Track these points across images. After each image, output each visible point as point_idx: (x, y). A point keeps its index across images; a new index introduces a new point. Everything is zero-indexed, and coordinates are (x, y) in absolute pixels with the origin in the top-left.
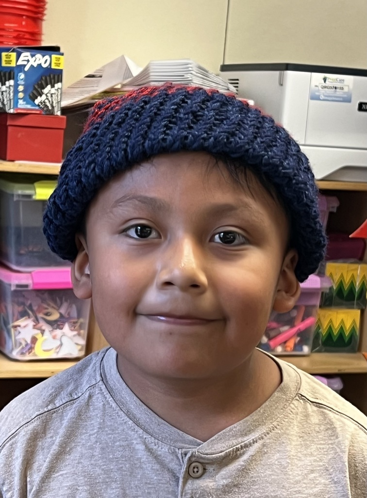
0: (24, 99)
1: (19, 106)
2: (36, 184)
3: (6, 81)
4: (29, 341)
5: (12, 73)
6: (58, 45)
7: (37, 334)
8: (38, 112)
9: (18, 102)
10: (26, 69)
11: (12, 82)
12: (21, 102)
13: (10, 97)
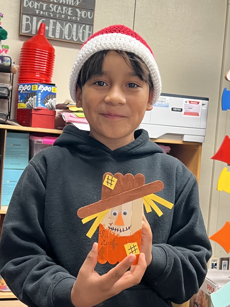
0: (41, 103)
1: (38, 106)
3: (33, 96)
5: (36, 93)
6: (55, 83)
8: (46, 109)
9: (38, 104)
10: (42, 92)
11: (36, 96)
13: (35, 102)
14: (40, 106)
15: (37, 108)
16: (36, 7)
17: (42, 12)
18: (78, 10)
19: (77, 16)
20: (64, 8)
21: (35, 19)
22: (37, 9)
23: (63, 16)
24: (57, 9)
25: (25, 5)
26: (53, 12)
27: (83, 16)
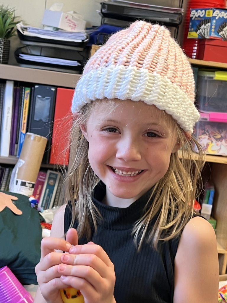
0: (214, 32)
2: (216, 72)
3: (206, 23)
4: (205, 146)
5: (210, 20)
7: (210, 142)
8: (220, 39)
10: (217, 18)
11: (209, 24)
12: (212, 33)
14: (213, 35)
15: (210, 38)
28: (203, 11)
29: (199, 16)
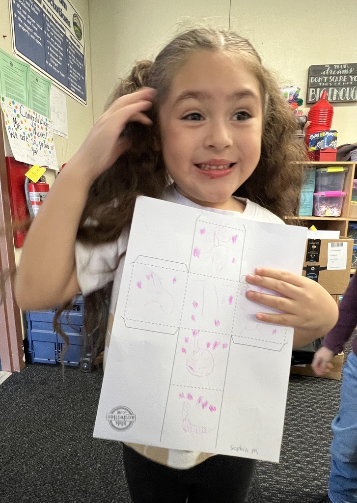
2: (328, 168)
3: (321, 140)
4: (324, 212)
5: (323, 138)
6: (336, 130)
7: (327, 209)
8: (330, 148)
10: (327, 137)
11: (323, 140)
13: (322, 145)
14: (326, 146)
16: (319, 81)
17: (323, 84)
18: (351, 77)
19: (350, 81)
20: (340, 77)
21: (318, 89)
22: (320, 82)
23: (339, 84)
24: (334, 80)
25: (312, 82)
26: (331, 82)
27: (355, 80)
28: (319, 134)
29: (316, 137)
